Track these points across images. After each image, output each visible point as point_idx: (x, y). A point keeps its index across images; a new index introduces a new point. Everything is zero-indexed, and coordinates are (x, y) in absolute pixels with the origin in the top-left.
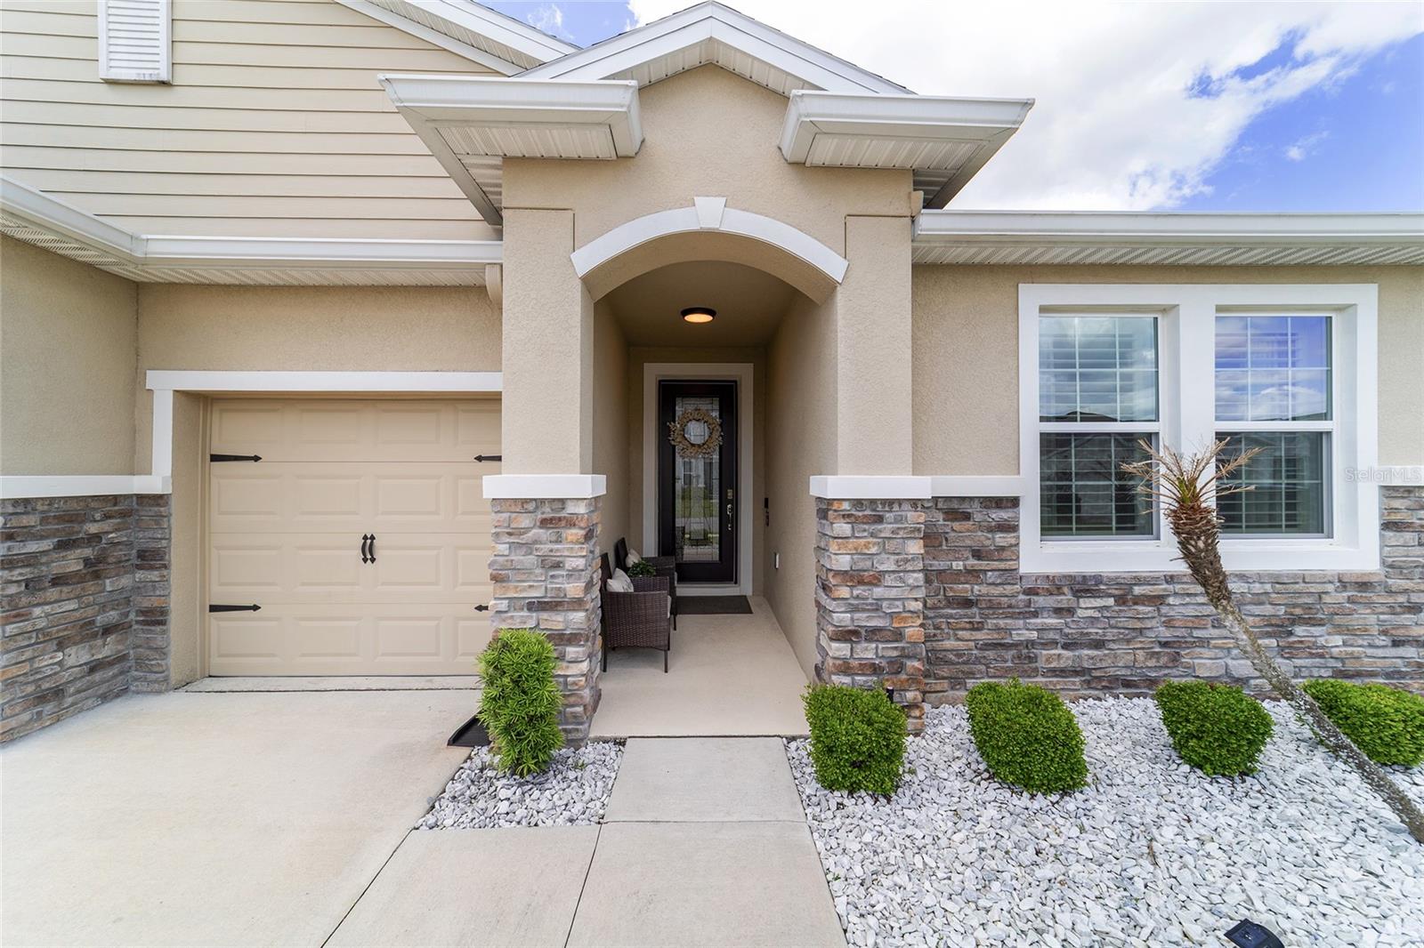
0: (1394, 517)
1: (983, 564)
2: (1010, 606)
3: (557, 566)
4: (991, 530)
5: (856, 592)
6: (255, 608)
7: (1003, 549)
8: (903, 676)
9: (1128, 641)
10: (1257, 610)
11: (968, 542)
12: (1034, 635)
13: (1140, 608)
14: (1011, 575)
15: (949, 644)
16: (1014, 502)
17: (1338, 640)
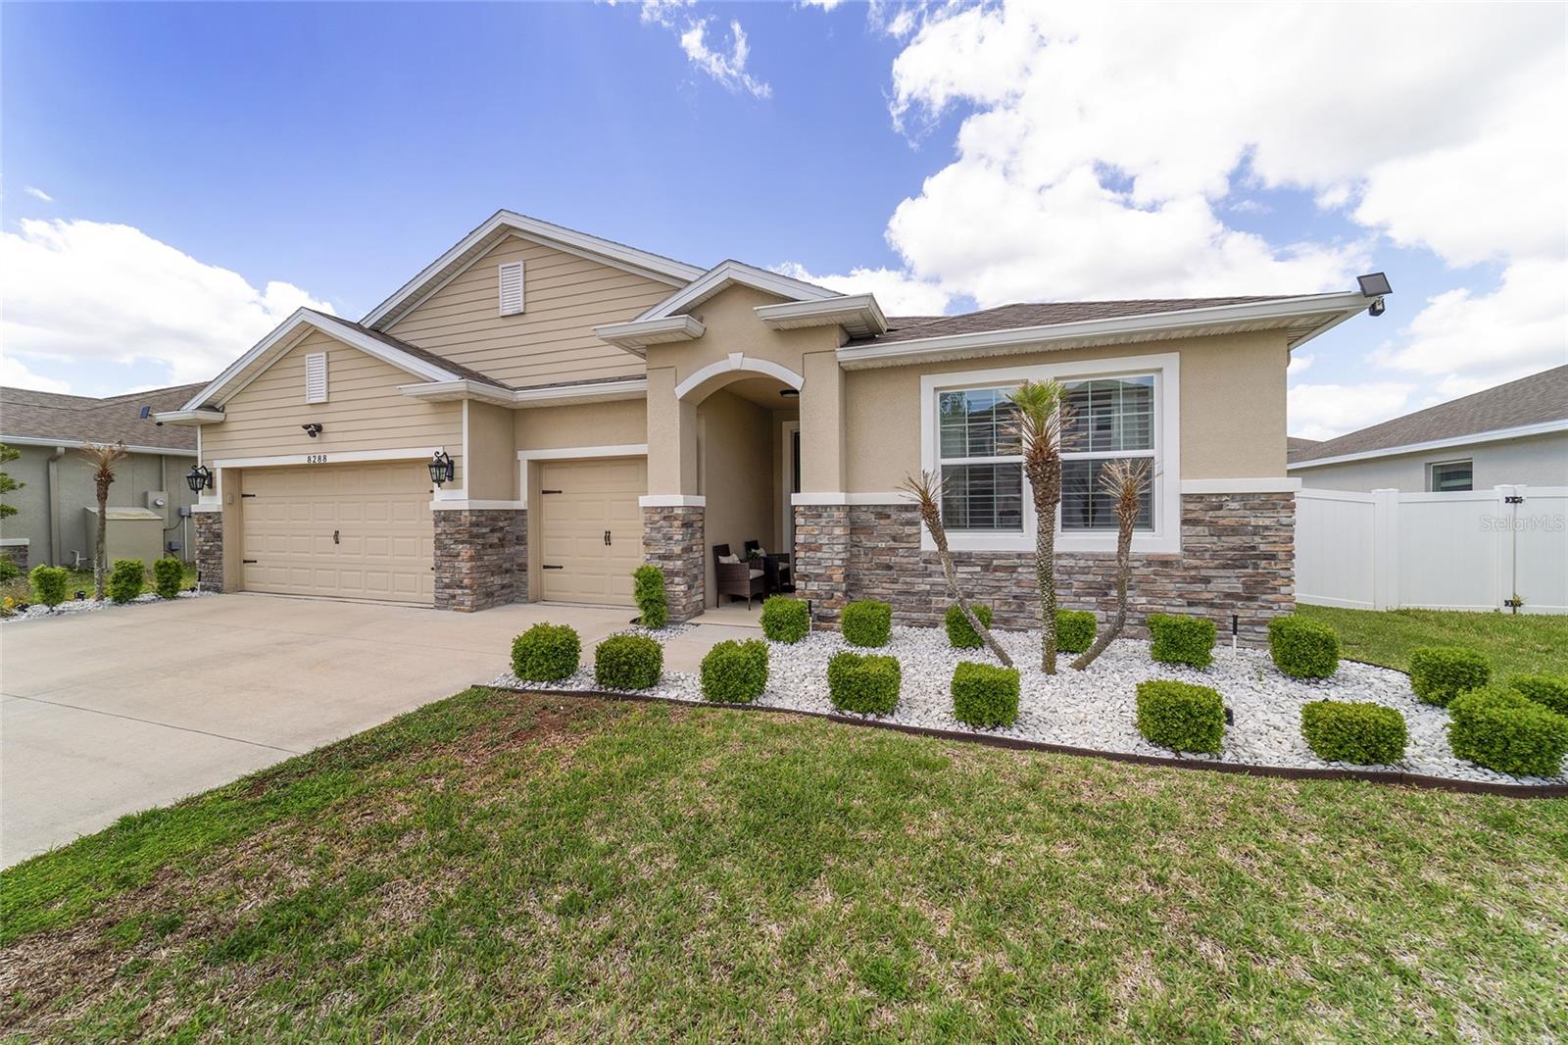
0: (1189, 516)
1: (896, 545)
2: (913, 570)
3: (671, 539)
4: (902, 524)
5: (807, 555)
6: (563, 568)
7: (910, 535)
8: (833, 601)
9: (991, 594)
10: (1083, 578)
11: (888, 532)
12: (929, 587)
13: (997, 574)
14: (914, 551)
15: (876, 591)
16: (915, 508)
17: (1143, 600)
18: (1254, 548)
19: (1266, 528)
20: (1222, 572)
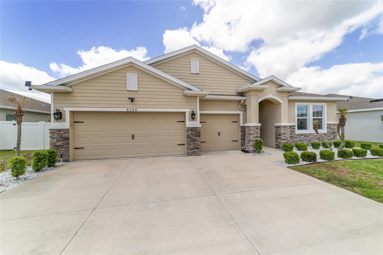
0: (328, 127)
1: (293, 133)
2: (295, 137)
3: (257, 133)
4: (293, 129)
6: (205, 142)
7: (294, 131)
10: (317, 137)
12: (297, 140)
13: (306, 137)
14: (295, 134)
16: (295, 126)
18: (334, 131)
19: (336, 129)
20: (332, 135)
